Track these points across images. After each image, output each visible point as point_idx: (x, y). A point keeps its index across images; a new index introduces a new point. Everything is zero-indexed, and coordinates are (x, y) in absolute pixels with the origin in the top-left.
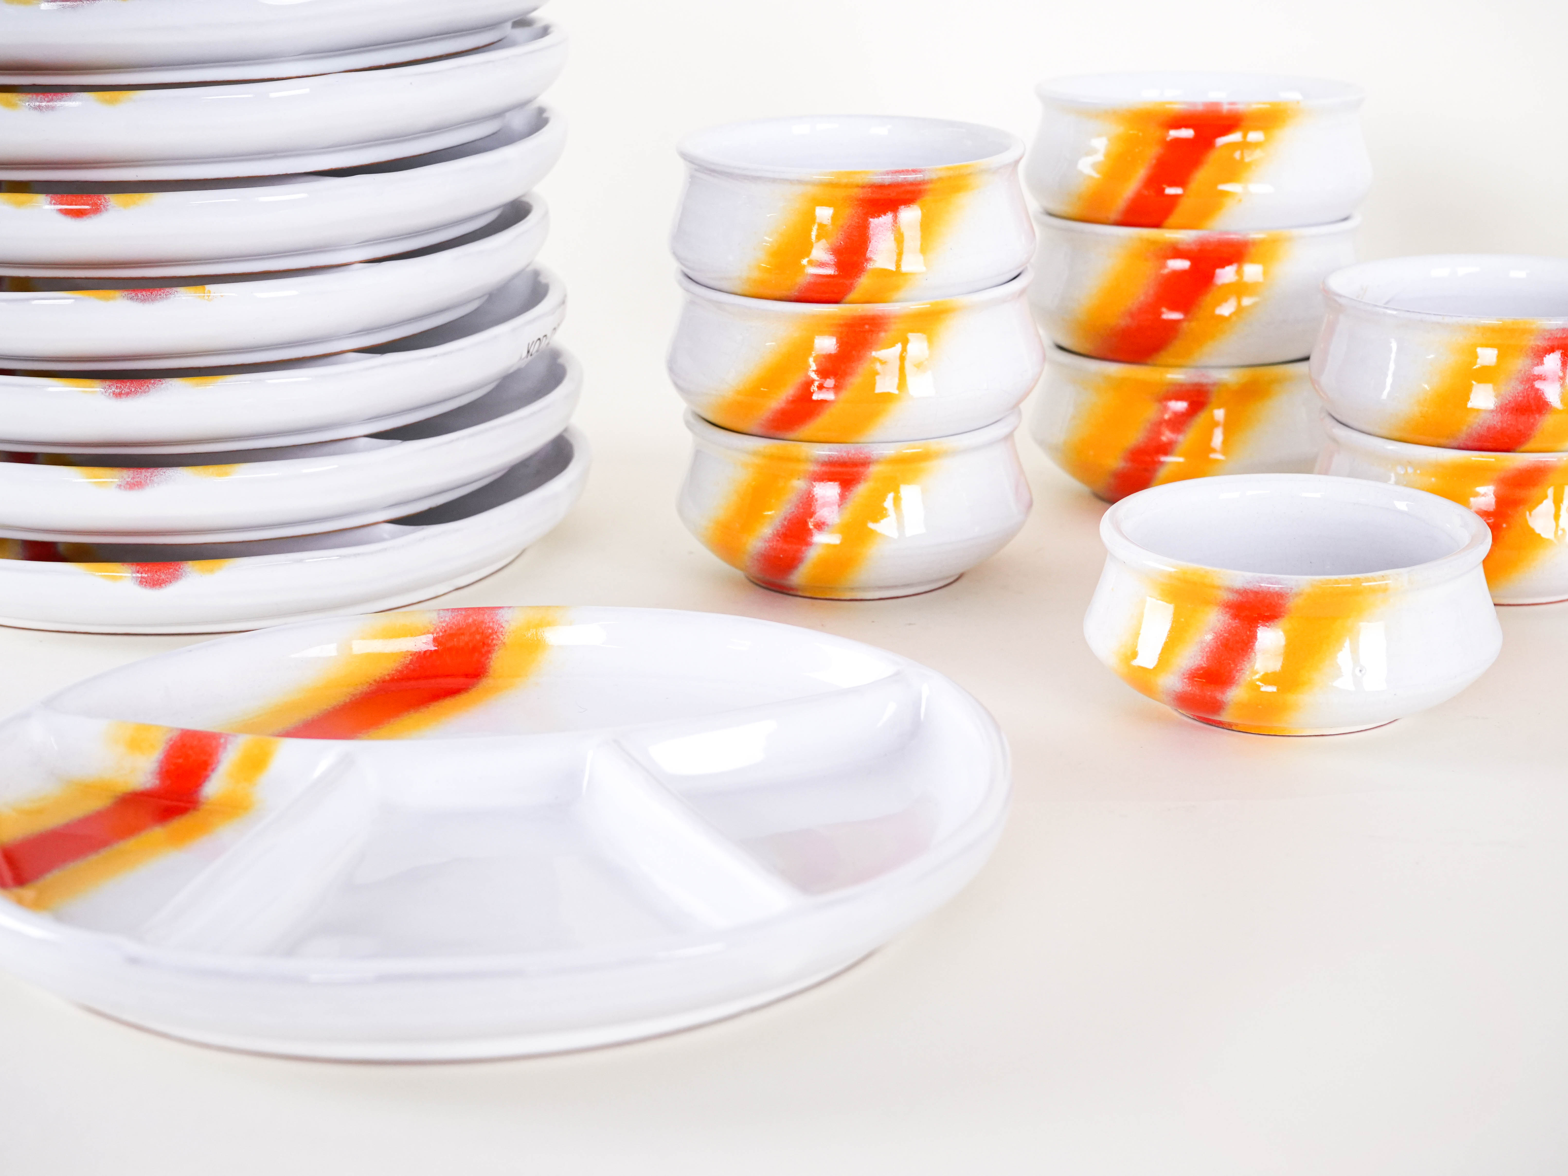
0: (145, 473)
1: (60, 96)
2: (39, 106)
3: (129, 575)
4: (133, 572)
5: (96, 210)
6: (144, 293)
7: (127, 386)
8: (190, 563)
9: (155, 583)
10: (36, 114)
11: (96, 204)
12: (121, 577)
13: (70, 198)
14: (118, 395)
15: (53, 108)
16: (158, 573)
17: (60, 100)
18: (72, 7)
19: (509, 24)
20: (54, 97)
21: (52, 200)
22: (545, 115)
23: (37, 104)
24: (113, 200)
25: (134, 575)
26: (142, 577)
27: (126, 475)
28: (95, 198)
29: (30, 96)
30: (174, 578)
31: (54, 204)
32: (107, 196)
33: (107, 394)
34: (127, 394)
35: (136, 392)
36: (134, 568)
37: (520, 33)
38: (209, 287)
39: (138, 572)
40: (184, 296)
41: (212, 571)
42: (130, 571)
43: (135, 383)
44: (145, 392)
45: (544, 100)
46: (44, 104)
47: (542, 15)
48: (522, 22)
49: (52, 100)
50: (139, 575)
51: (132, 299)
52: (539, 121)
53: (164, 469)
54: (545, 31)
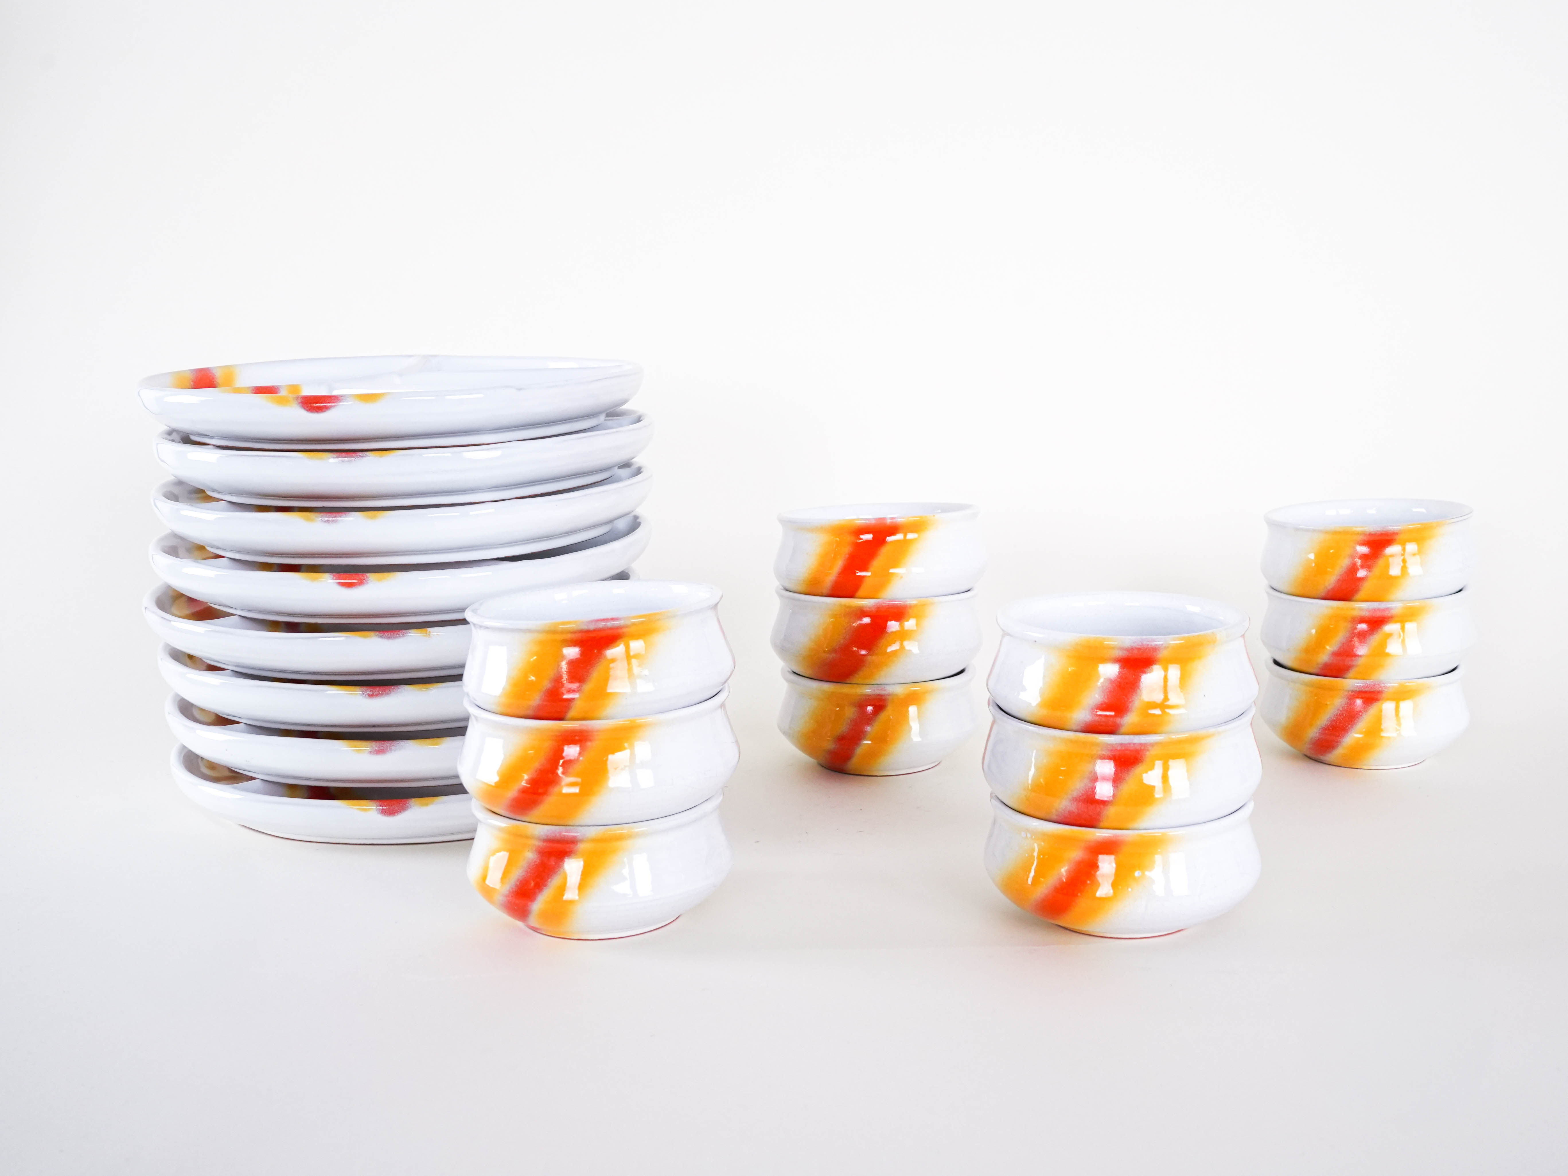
0: (387, 744)
1: (340, 514)
2: (328, 520)
3: (375, 808)
4: (377, 806)
5: (361, 583)
6: (389, 633)
7: (376, 690)
8: (413, 799)
9: (391, 813)
10: (326, 525)
11: (361, 579)
12: (369, 809)
13: (344, 576)
14: (371, 696)
15: (336, 521)
16: (393, 807)
17: (341, 517)
18: (348, 461)
19: (617, 467)
20: (337, 515)
21: (333, 577)
22: (638, 520)
23: (327, 519)
24: (372, 577)
25: (378, 808)
26: (383, 809)
27: (374, 745)
28: (360, 576)
29: (322, 514)
30: (403, 809)
31: (335, 579)
32: (368, 574)
33: (364, 695)
34: (377, 695)
35: (382, 694)
36: (378, 803)
37: (624, 472)
38: (430, 629)
39: (380, 806)
40: (414, 635)
41: (427, 805)
42: (375, 805)
43: (382, 688)
44: (388, 694)
45: (639, 511)
46: (330, 519)
47: (638, 461)
48: (626, 465)
49: (335, 517)
50: (381, 808)
51: (381, 637)
52: (635, 525)
53: (399, 742)
54: (639, 471)
